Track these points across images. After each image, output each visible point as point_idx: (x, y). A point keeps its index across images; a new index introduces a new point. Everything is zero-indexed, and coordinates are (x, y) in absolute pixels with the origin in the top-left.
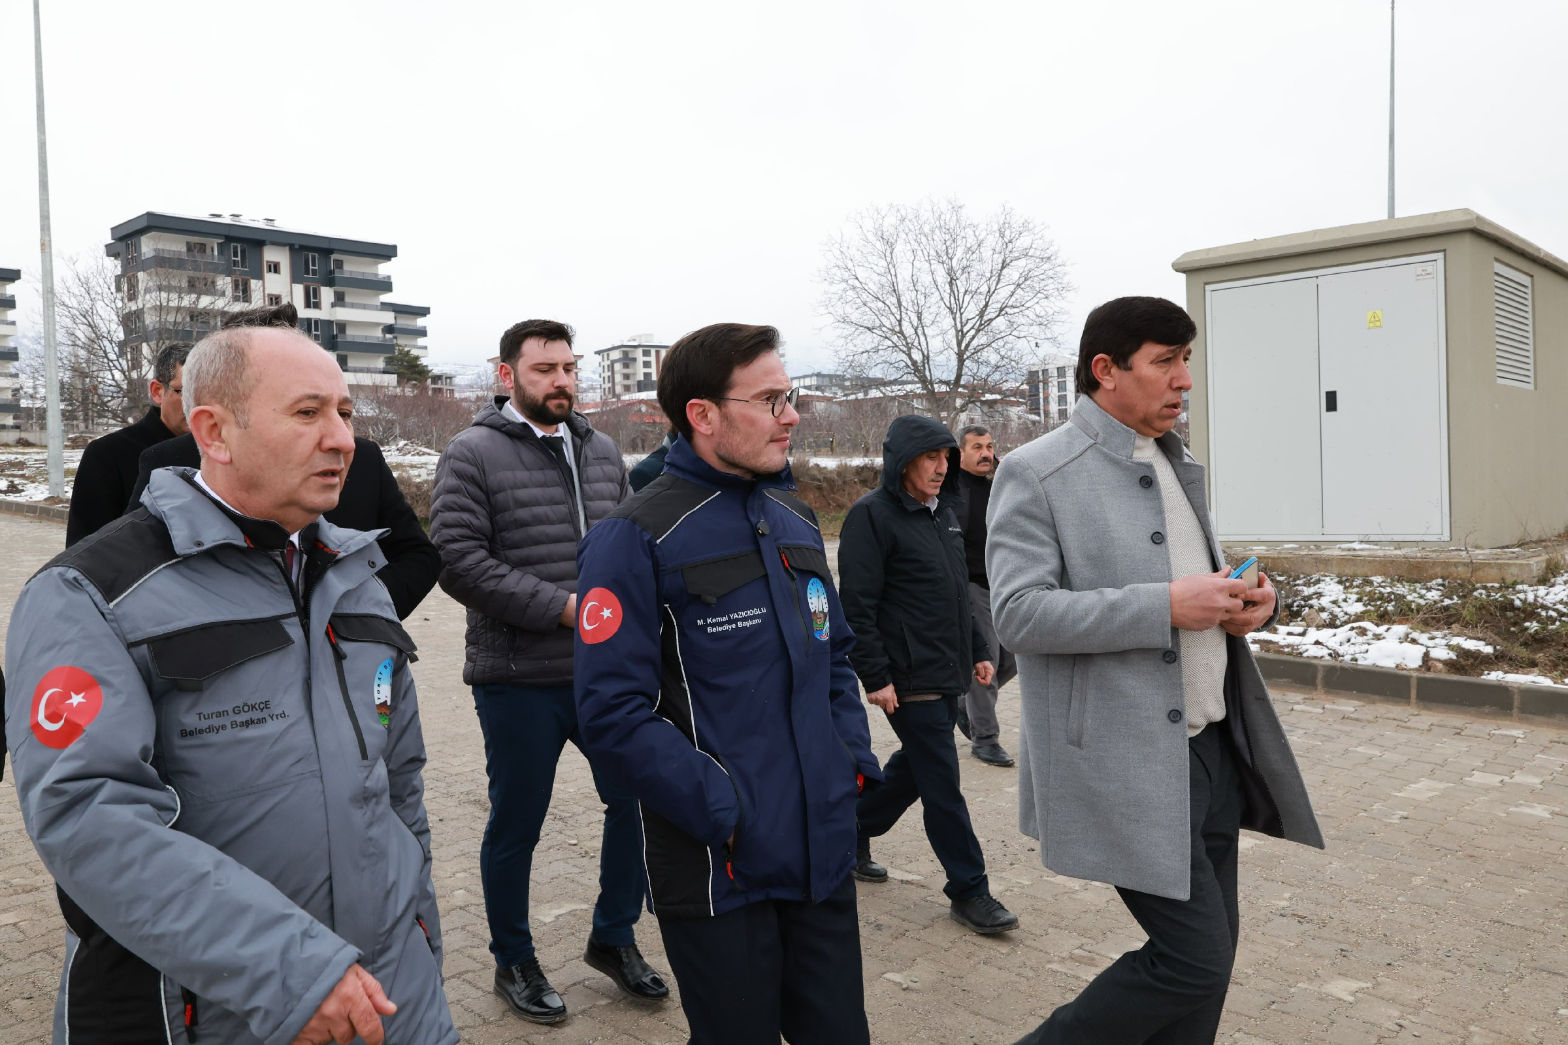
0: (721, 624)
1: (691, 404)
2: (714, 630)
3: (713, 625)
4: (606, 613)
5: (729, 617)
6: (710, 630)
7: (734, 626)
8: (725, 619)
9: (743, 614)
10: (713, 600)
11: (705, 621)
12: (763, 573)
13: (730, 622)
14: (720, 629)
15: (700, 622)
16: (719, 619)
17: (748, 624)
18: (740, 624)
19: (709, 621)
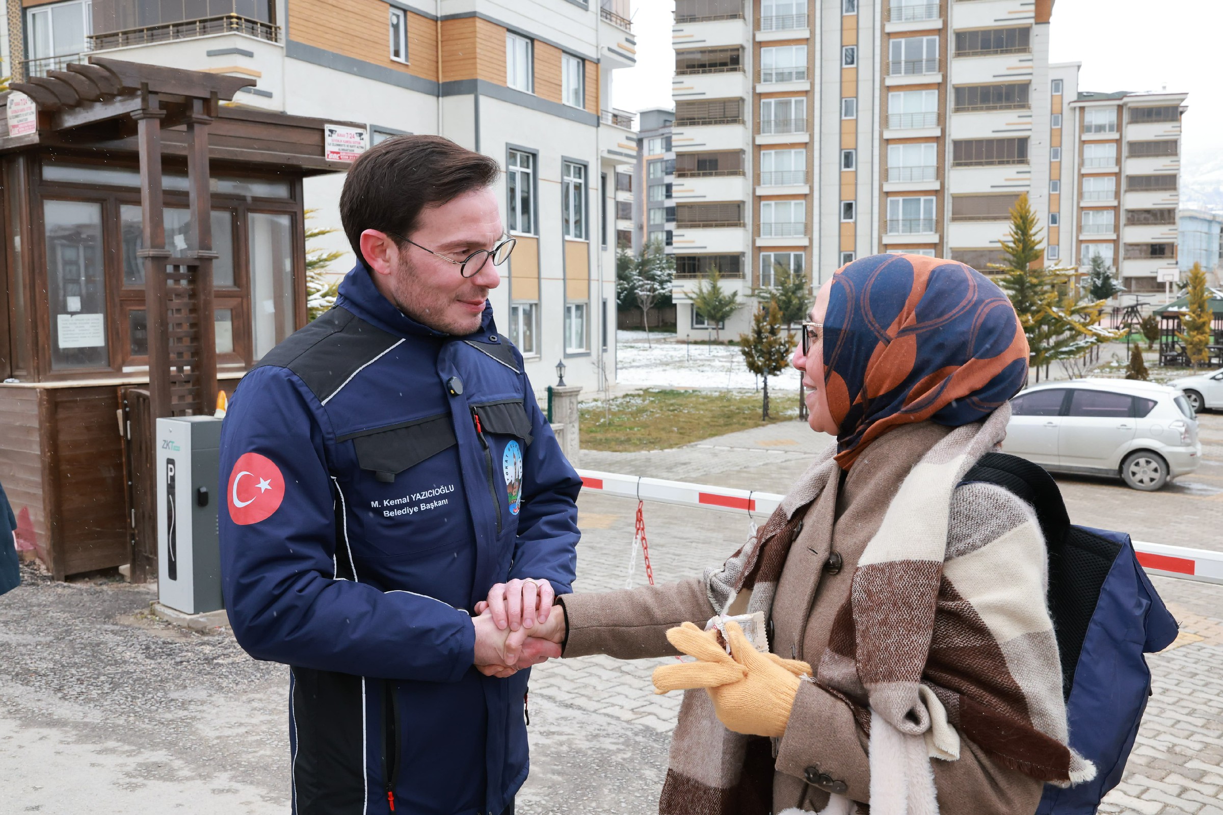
0: (400, 507)
1: (365, 235)
2: (392, 514)
3: (391, 508)
4: (264, 485)
5: (411, 498)
6: (387, 514)
7: (416, 509)
8: (406, 500)
9: (426, 494)
10: (391, 478)
11: (381, 503)
12: (453, 443)
13: (411, 504)
14: (399, 513)
15: (375, 504)
16: (398, 501)
17: (431, 506)
18: (423, 507)
19: (386, 503)
